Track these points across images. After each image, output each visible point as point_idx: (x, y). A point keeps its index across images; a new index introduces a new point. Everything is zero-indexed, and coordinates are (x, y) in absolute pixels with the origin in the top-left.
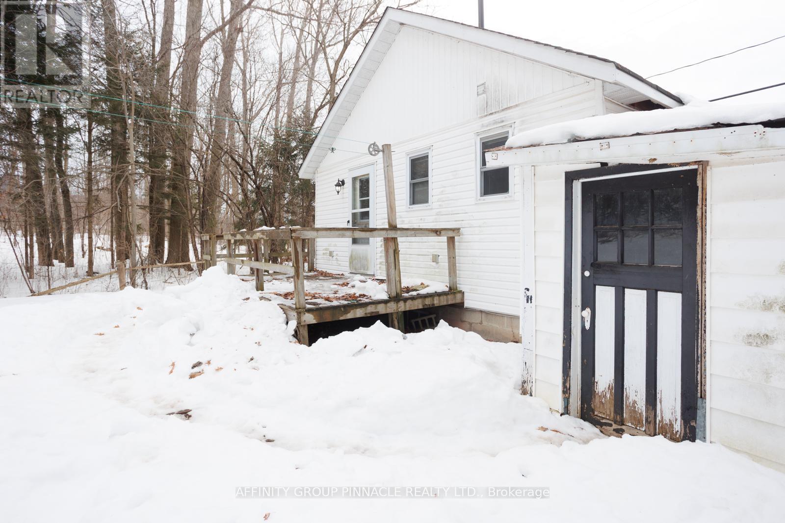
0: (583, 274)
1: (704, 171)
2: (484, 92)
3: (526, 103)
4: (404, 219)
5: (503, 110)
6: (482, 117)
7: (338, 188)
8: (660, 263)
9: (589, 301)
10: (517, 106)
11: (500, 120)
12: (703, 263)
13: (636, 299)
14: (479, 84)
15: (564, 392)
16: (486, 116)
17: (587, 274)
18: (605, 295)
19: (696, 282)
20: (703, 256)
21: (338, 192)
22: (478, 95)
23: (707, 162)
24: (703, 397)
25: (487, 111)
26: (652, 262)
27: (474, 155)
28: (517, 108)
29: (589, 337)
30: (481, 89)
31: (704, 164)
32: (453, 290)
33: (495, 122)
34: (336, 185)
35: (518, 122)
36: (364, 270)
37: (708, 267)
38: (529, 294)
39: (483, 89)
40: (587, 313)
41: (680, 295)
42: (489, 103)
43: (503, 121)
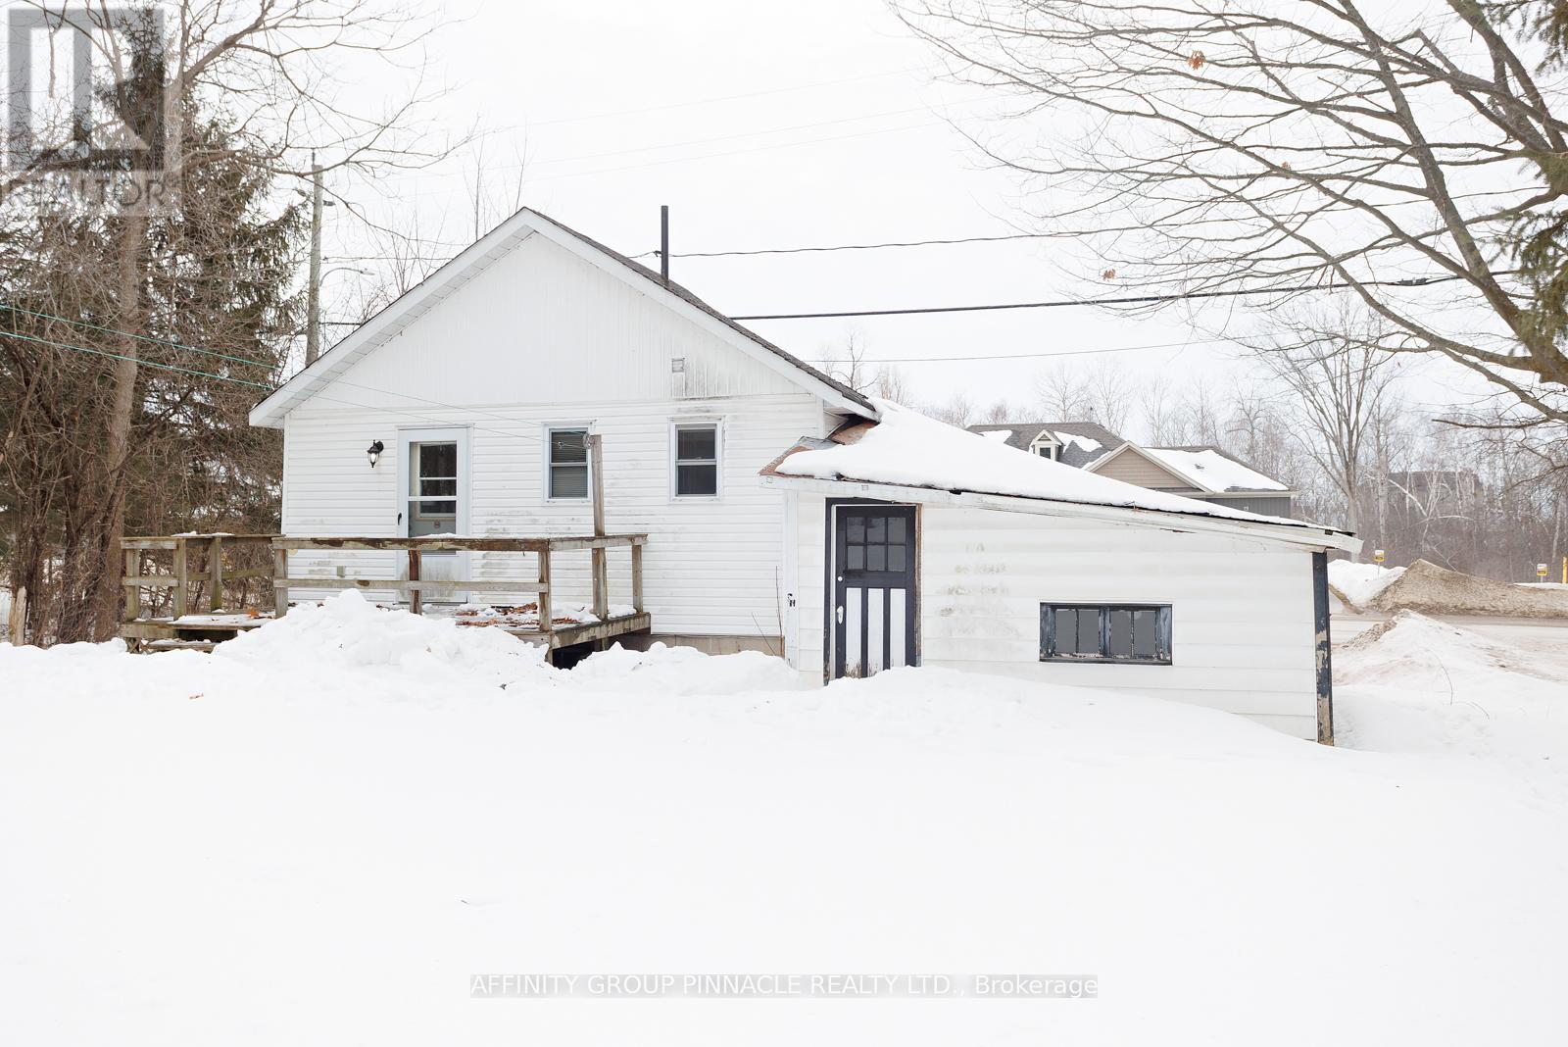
0: (837, 579)
1: (920, 509)
2: (682, 370)
3: (739, 397)
4: (537, 518)
5: (710, 398)
6: (679, 400)
7: (373, 456)
8: (892, 568)
9: (841, 601)
10: (728, 397)
11: (705, 409)
12: (919, 567)
13: (876, 595)
14: (676, 357)
15: (825, 676)
16: (686, 399)
17: (840, 579)
18: (853, 595)
19: (914, 579)
20: (919, 564)
21: (373, 464)
22: (673, 371)
23: (921, 504)
24: (920, 655)
25: (685, 393)
26: (886, 568)
27: (666, 444)
28: (727, 401)
29: (841, 629)
30: (678, 366)
31: (920, 505)
32: (640, 614)
33: (698, 410)
34: (370, 452)
35: (728, 415)
36: (441, 595)
37: (923, 570)
38: (792, 598)
39: (679, 365)
40: (840, 610)
41: (904, 590)
42: (690, 386)
43: (708, 411)
